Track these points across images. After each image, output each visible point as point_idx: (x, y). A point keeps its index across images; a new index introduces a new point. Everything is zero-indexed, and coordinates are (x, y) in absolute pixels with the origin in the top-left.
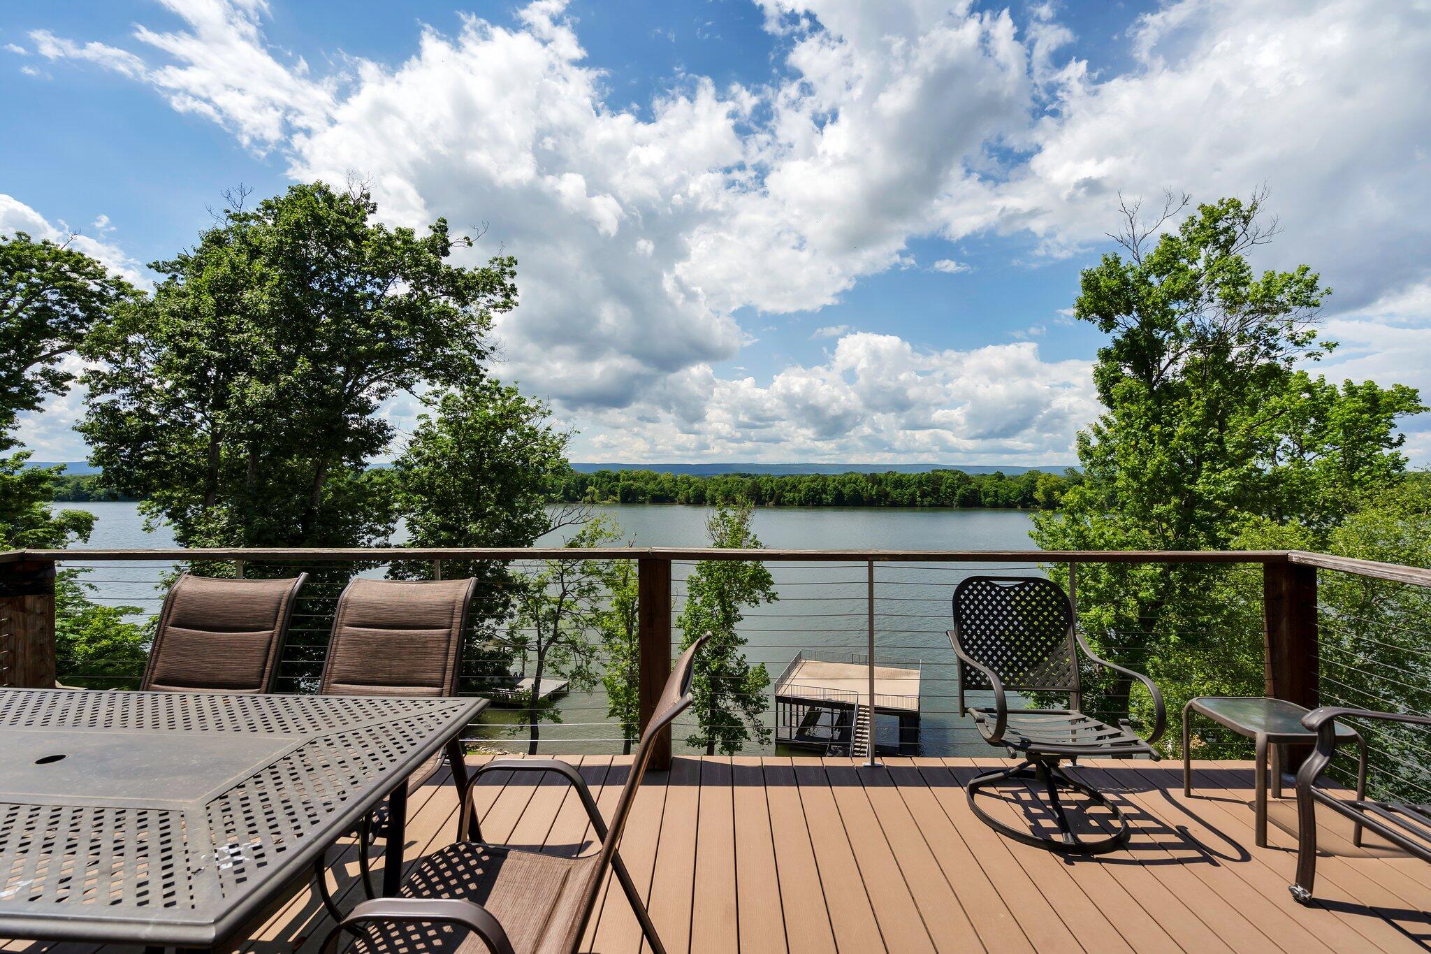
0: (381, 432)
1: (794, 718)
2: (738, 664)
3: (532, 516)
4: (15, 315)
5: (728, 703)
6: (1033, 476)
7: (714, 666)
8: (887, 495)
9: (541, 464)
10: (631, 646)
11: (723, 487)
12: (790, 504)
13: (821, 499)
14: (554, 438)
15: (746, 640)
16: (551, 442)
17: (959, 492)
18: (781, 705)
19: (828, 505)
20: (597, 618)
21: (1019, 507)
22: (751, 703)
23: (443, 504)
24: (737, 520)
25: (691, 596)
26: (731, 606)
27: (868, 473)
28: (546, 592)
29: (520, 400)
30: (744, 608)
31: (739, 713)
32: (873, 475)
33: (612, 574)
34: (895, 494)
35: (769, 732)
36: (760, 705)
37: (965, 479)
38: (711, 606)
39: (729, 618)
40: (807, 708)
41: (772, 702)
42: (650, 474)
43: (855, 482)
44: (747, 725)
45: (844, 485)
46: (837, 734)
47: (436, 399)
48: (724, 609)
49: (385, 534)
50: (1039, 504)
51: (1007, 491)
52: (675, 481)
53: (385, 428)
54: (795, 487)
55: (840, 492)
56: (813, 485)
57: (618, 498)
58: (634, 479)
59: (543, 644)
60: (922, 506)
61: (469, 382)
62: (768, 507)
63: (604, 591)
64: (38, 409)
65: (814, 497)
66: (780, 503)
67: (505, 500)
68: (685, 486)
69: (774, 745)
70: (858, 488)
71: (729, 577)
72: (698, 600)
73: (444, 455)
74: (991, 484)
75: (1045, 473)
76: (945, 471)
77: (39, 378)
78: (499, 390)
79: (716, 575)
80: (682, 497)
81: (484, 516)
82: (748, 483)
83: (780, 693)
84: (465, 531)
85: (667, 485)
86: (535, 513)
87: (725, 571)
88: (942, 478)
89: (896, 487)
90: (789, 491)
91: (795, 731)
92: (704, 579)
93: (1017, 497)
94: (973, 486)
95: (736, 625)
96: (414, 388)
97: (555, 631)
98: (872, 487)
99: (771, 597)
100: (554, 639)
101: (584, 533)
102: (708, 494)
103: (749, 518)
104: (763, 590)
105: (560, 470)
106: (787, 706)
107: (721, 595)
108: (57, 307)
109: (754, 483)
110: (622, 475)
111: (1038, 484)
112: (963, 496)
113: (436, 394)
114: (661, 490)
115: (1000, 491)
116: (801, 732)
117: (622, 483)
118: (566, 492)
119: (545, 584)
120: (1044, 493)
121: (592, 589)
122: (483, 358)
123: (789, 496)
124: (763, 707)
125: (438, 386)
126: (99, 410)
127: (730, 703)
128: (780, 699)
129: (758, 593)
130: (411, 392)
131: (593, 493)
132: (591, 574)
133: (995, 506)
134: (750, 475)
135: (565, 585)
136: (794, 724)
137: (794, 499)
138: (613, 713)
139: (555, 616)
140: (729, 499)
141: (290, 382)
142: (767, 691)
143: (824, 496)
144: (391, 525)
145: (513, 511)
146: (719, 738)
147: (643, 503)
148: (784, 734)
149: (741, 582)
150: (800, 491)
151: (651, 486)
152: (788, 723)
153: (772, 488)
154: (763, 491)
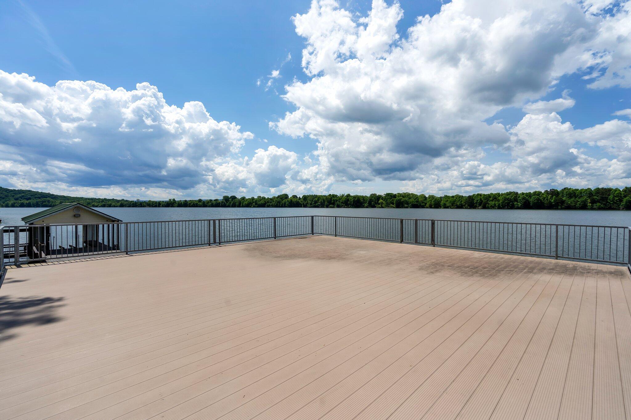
12: (493, 207)
13: (513, 205)
32: (553, 191)
52: (425, 197)
54: (496, 198)
55: (528, 200)
56: (508, 197)
57: (394, 206)
58: (403, 197)
62: (478, 209)
65: (509, 203)
66: (486, 207)
70: (541, 198)
80: (428, 205)
85: (420, 200)
90: (492, 201)
98: (552, 197)
109: (470, 197)
110: (397, 195)
114: (417, 202)
131: (382, 203)
137: (495, 205)
143: (515, 203)
150: (499, 201)
153: (481, 199)
154: (475, 201)
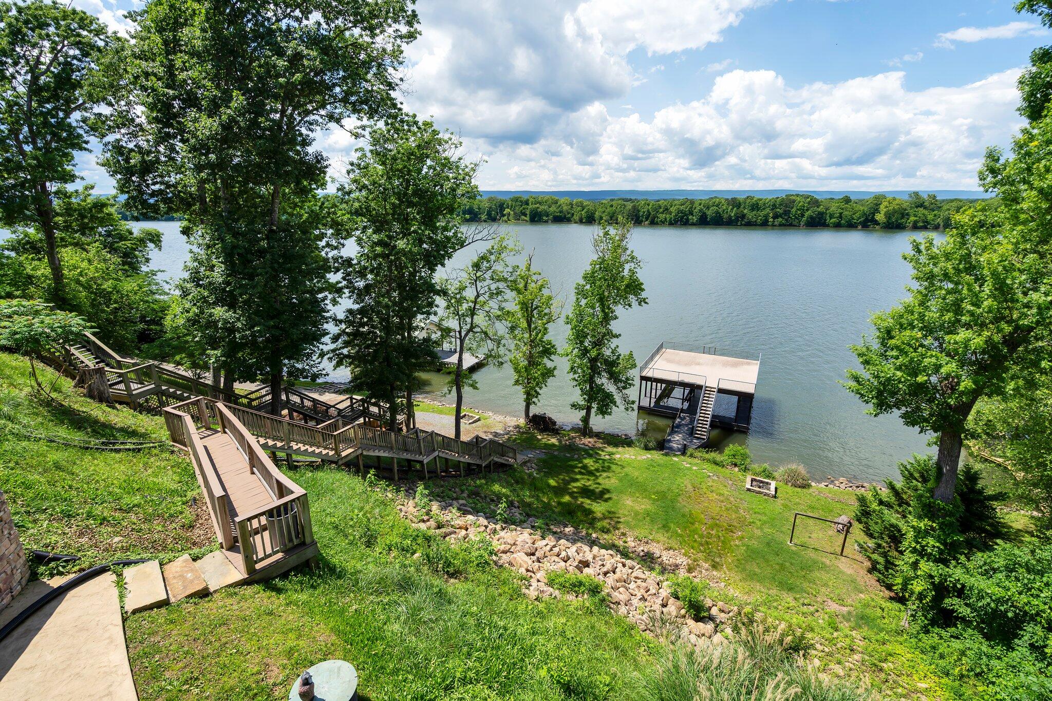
0: (318, 162)
1: (654, 391)
2: (612, 352)
3: (451, 234)
4: (48, 69)
5: (603, 381)
6: (878, 200)
7: (594, 353)
8: (744, 216)
9: (453, 190)
10: (531, 335)
11: (609, 209)
12: (663, 223)
13: (687, 220)
14: (467, 167)
15: (620, 335)
16: (463, 170)
17: (807, 214)
18: (644, 382)
19: (693, 224)
20: (505, 314)
21: (860, 227)
22: (621, 381)
23: (380, 224)
24: (617, 238)
25: (578, 299)
26: (609, 308)
27: (730, 197)
28: (464, 294)
29: (435, 132)
30: (619, 310)
31: (610, 387)
32: (734, 200)
33: (515, 281)
34: (750, 215)
35: (633, 402)
36: (627, 384)
37: (816, 203)
38: (593, 308)
39: (607, 318)
40: (664, 386)
41: (637, 381)
42: (553, 198)
43: (717, 206)
44: (617, 398)
45: (708, 208)
46: (686, 405)
47: (363, 132)
48: (603, 311)
49: (336, 248)
50: (878, 224)
51: (851, 213)
52: (571, 204)
53: (322, 159)
54: (667, 209)
55: (704, 213)
56: (682, 208)
57: (528, 218)
58: (540, 203)
59: (463, 334)
60: (773, 225)
61: (390, 116)
62: (644, 226)
63: (510, 295)
64: (86, 149)
65: (682, 218)
66: (654, 222)
67: (429, 220)
68: (579, 208)
69: (636, 412)
70: (720, 210)
71: (608, 286)
72: (583, 302)
73: (374, 183)
74: (838, 207)
75: (890, 197)
76: (797, 195)
77: (82, 124)
78: (416, 123)
79: (598, 283)
80: (576, 217)
81: (410, 234)
82: (629, 206)
83: (644, 374)
84: (395, 246)
85: (565, 208)
86: (453, 231)
87: (605, 280)
88: (794, 201)
89: (753, 210)
90: (662, 213)
91: (653, 400)
92: (588, 287)
93: (859, 218)
94: (821, 209)
95: (612, 322)
96: (344, 122)
97: (472, 324)
98: (732, 209)
99: (643, 301)
100: (471, 330)
101: (493, 248)
102: (597, 215)
103: (628, 236)
104: (636, 295)
105: (472, 194)
106: (649, 383)
107: (602, 300)
108: (75, 62)
109: (634, 207)
110: (531, 200)
111: (882, 207)
112: (811, 217)
113: (363, 128)
114: (561, 212)
115: (846, 213)
116: (657, 402)
117: (530, 207)
118: (489, 214)
119: (464, 288)
120: (885, 214)
121: (499, 292)
122: (394, 90)
123: (662, 217)
124: (630, 385)
125: (365, 121)
126: (110, 147)
127: (604, 380)
128: (643, 378)
129: (632, 298)
130: (342, 126)
131: (509, 214)
132: (498, 281)
133: (838, 226)
134: (631, 200)
135: (479, 289)
136: (653, 396)
137: (666, 219)
138: (517, 382)
139: (472, 312)
140: (613, 220)
141: (230, 116)
142: (634, 374)
143: (690, 217)
144: (342, 241)
145: (434, 229)
146: (595, 405)
147: (546, 222)
148: (645, 403)
149: (618, 289)
150: (671, 213)
151: (553, 209)
152: (648, 395)
153: (648, 211)
154: (641, 213)
